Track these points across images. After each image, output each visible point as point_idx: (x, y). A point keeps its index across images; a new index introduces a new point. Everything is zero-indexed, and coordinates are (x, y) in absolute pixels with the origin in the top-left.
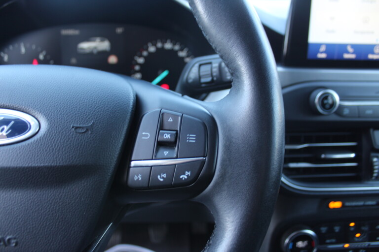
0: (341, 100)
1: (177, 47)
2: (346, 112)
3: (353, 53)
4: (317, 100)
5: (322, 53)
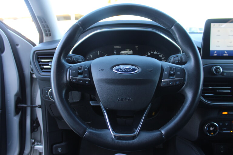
0: (222, 70)
1: (159, 54)
2: (225, 74)
3: (227, 54)
4: (214, 70)
5: (215, 54)
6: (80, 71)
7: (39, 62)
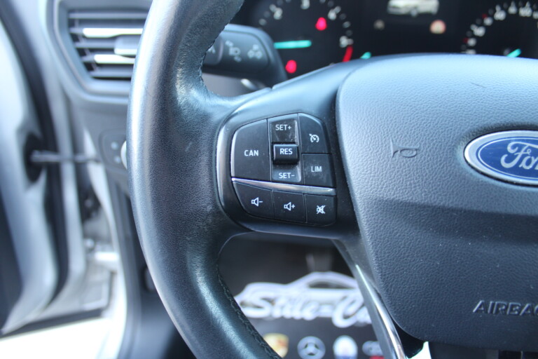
6: (285, 150)
7: (75, 38)
